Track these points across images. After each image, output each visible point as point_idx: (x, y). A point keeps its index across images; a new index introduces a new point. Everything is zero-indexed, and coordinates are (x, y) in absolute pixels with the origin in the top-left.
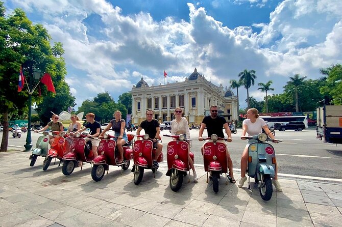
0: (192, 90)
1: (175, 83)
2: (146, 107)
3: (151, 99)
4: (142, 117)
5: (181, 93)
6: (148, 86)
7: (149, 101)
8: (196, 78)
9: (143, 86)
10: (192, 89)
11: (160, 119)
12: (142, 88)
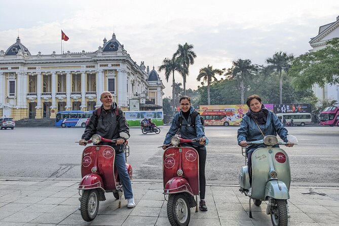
0: (110, 67)
1: (81, 54)
2: (26, 90)
3: (36, 76)
4: (18, 107)
5: (90, 69)
6: (29, 54)
7: (33, 79)
8: (116, 49)
9: (20, 52)
10: (110, 65)
11: (53, 111)
12: (20, 56)
